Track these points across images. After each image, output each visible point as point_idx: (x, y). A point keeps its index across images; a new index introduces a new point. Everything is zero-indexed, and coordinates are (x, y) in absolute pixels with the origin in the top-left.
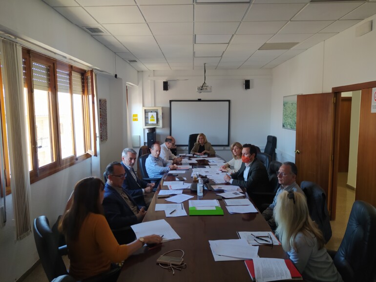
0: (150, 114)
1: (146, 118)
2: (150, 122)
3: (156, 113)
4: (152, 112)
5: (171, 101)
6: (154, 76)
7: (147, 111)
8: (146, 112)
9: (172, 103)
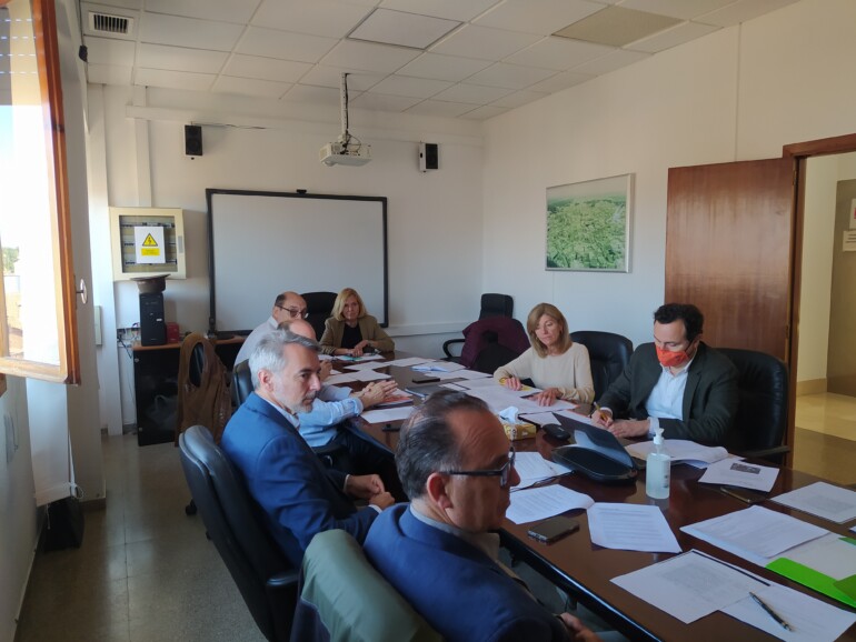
0: (140, 234)
1: (126, 246)
2: (141, 258)
3: (161, 229)
4: (145, 224)
5: (210, 193)
6: (148, 105)
7: (127, 221)
8: (125, 225)
9: (215, 197)
